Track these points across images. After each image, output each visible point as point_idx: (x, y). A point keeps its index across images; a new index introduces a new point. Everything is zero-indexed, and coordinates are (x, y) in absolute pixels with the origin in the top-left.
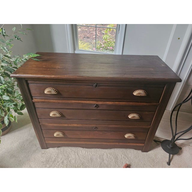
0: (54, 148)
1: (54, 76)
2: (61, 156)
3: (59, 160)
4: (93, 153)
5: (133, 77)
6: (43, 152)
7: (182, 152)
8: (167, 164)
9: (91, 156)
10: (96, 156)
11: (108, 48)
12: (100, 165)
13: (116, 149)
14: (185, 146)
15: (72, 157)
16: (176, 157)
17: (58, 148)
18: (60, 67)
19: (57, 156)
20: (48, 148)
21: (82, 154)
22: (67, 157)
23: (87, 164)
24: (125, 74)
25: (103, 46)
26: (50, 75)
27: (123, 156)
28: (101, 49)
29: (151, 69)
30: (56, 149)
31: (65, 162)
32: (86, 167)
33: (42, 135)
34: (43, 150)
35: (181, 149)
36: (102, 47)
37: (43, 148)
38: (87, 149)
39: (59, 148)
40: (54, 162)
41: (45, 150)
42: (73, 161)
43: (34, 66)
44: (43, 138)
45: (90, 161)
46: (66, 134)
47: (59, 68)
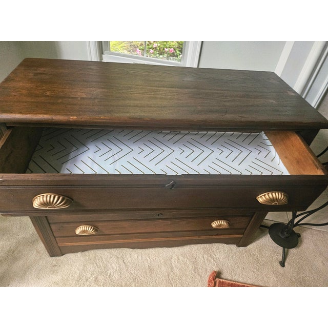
0: (76, 254)
1: (75, 117)
2: (90, 267)
3: (89, 276)
4: (152, 257)
5: (243, 119)
6: (54, 263)
7: (301, 242)
8: (279, 264)
9: (149, 262)
10: (159, 261)
11: (167, 50)
12: (167, 278)
13: (192, 246)
14: (305, 230)
15: (112, 267)
16: (293, 251)
17: (83, 253)
18: (85, 96)
19: (83, 269)
20: (63, 255)
21: (132, 259)
22: (103, 268)
23: (143, 279)
24: (226, 112)
25: (154, 46)
26: (66, 115)
27: (206, 256)
28: (151, 51)
29: (271, 101)
30: (79, 254)
31: (101, 278)
32: (141, 285)
33: (50, 232)
34: (54, 258)
35: (299, 236)
36: (153, 49)
37: (52, 254)
38: (140, 251)
39: (86, 253)
40: (78, 281)
41: (57, 258)
42: (116, 276)
43: (24, 92)
44: (52, 239)
45: (148, 271)
46: (100, 228)
47: (83, 98)
